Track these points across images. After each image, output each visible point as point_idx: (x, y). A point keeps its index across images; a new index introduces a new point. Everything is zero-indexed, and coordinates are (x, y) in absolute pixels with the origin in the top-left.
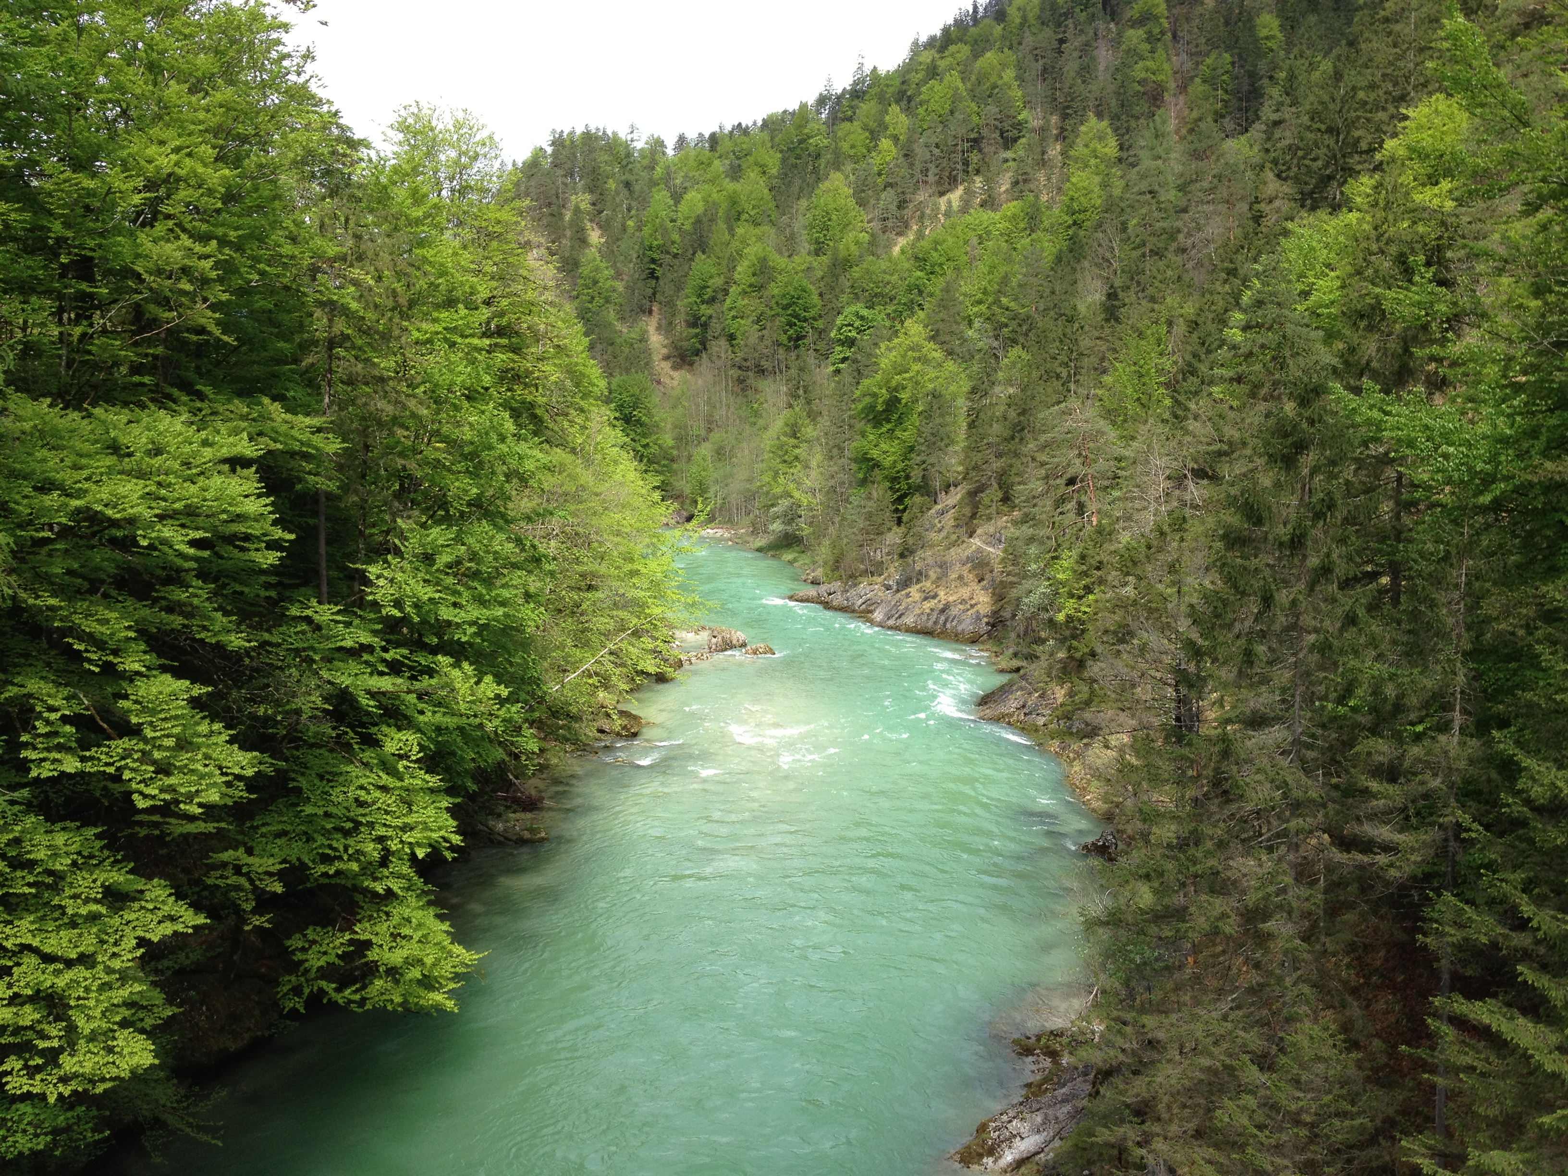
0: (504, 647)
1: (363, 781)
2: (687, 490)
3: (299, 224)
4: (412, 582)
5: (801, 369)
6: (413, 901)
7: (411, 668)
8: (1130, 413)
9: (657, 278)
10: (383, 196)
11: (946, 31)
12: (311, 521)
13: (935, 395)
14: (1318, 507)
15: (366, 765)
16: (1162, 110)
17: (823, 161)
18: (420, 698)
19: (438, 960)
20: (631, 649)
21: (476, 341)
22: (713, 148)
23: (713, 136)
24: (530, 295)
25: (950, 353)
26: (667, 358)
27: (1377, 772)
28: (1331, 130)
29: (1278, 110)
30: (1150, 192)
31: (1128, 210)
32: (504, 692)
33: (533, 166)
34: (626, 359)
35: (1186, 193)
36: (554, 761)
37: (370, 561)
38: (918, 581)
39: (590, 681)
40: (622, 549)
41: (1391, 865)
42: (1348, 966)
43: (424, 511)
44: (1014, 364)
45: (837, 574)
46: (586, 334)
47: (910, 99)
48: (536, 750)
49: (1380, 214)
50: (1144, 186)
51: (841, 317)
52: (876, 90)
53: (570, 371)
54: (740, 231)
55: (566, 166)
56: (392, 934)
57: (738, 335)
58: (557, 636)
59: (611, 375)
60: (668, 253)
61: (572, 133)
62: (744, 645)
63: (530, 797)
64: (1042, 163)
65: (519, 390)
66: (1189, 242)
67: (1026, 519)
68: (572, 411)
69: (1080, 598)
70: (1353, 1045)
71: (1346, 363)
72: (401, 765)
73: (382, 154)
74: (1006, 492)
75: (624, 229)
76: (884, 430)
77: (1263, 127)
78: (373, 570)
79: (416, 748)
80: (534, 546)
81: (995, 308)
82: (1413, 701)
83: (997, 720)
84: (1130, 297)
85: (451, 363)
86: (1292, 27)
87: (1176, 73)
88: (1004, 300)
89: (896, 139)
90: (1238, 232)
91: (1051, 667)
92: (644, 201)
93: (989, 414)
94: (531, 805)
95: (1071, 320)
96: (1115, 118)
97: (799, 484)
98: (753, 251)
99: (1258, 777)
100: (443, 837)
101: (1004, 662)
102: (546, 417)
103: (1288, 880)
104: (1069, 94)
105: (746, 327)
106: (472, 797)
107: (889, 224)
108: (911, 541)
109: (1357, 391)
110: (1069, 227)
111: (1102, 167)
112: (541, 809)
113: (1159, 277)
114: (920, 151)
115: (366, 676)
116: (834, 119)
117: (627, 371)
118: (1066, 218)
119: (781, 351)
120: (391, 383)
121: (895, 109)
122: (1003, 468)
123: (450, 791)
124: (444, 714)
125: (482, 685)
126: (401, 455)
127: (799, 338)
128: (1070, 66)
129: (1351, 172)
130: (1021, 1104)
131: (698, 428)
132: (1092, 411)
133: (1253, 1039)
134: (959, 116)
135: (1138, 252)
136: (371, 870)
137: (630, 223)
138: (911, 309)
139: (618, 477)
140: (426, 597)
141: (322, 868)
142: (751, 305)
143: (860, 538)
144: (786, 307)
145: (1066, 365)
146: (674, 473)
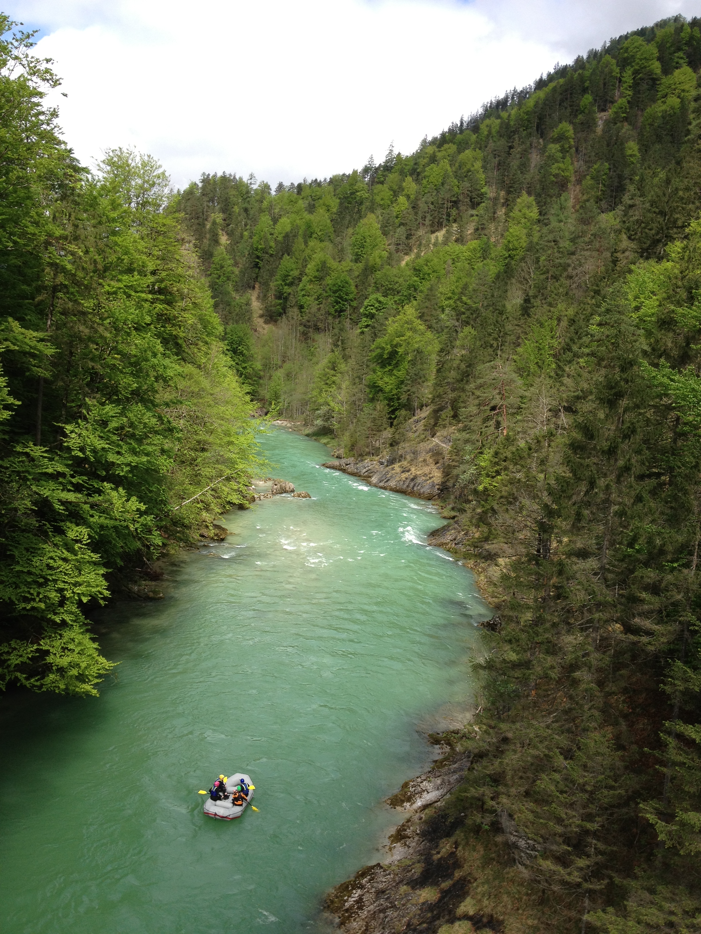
0: (146, 481)
1: (52, 554)
2: (267, 397)
3: (39, 215)
4: (91, 437)
5: (341, 330)
6: (76, 628)
7: (88, 489)
8: (532, 370)
9: (259, 268)
10: (93, 203)
11: (443, 135)
12: (35, 396)
13: (419, 351)
14: (626, 432)
15: (56, 545)
16: (566, 193)
17: (363, 207)
18: (92, 507)
19: (89, 665)
20: (224, 488)
21: (143, 295)
22: (299, 193)
23: (300, 185)
24: (180, 271)
25: (430, 327)
26: (261, 316)
27: (646, 588)
28: (662, 213)
29: (632, 199)
30: (554, 241)
31: (541, 251)
32: (143, 507)
33: (190, 192)
34: (237, 315)
35: (575, 243)
36: (172, 552)
37: (67, 422)
38: (400, 461)
39: (198, 506)
40: (224, 428)
41: (649, 643)
42: (624, 701)
43: (104, 395)
44: (466, 337)
45: (352, 453)
46: (213, 297)
47: (418, 174)
48: (160, 544)
49: (684, 265)
50: (551, 237)
51: (367, 300)
52: (399, 167)
53: (201, 319)
54: (311, 243)
55: (210, 196)
56: (62, 648)
57: (305, 306)
58: (180, 476)
59: (227, 323)
60: (267, 253)
61: (215, 176)
62: (293, 491)
63: (155, 572)
64: (493, 219)
65: (169, 327)
66: (574, 273)
67: (465, 429)
68: (200, 343)
69: (493, 477)
70: (620, 747)
71: (653, 349)
72: (77, 546)
73: (97, 178)
74: (456, 412)
75: (242, 237)
76: (387, 369)
77: (624, 208)
78: (68, 428)
79: (86, 537)
80: (169, 422)
81: (458, 302)
82: (670, 548)
83: (440, 545)
84: (537, 302)
85: (127, 307)
86: (646, 151)
87: (576, 172)
88: (464, 298)
89: (408, 197)
90: (603, 268)
91: (473, 517)
92: (255, 221)
93: (450, 365)
94: (156, 577)
95: (501, 313)
96: (538, 195)
97: (334, 397)
98: (318, 256)
99: (578, 587)
100: (99, 592)
101: (447, 513)
102: (184, 345)
103: (590, 648)
104: (513, 179)
105: (310, 302)
106: (120, 569)
107: (401, 247)
108: (397, 437)
109: (656, 365)
110: (506, 258)
111: (528, 224)
112: (162, 580)
113: (555, 292)
114: (422, 205)
115: (59, 491)
116: (373, 182)
117: (237, 322)
118: (505, 253)
119: (330, 318)
120: (90, 316)
121: (409, 179)
122: (455, 398)
123: (105, 565)
124: (106, 518)
125: (130, 502)
126: (92, 360)
127: (342, 311)
128: (515, 163)
129: (671, 239)
130: (429, 772)
131: (277, 360)
132: (509, 368)
133: (563, 740)
134: (447, 187)
135: (544, 276)
136: (52, 608)
137: (246, 233)
138: (409, 299)
139: (225, 385)
140: (99, 447)
141: (23, 605)
142: (314, 288)
143: (367, 432)
144: (335, 292)
145: (496, 339)
146: (261, 385)
